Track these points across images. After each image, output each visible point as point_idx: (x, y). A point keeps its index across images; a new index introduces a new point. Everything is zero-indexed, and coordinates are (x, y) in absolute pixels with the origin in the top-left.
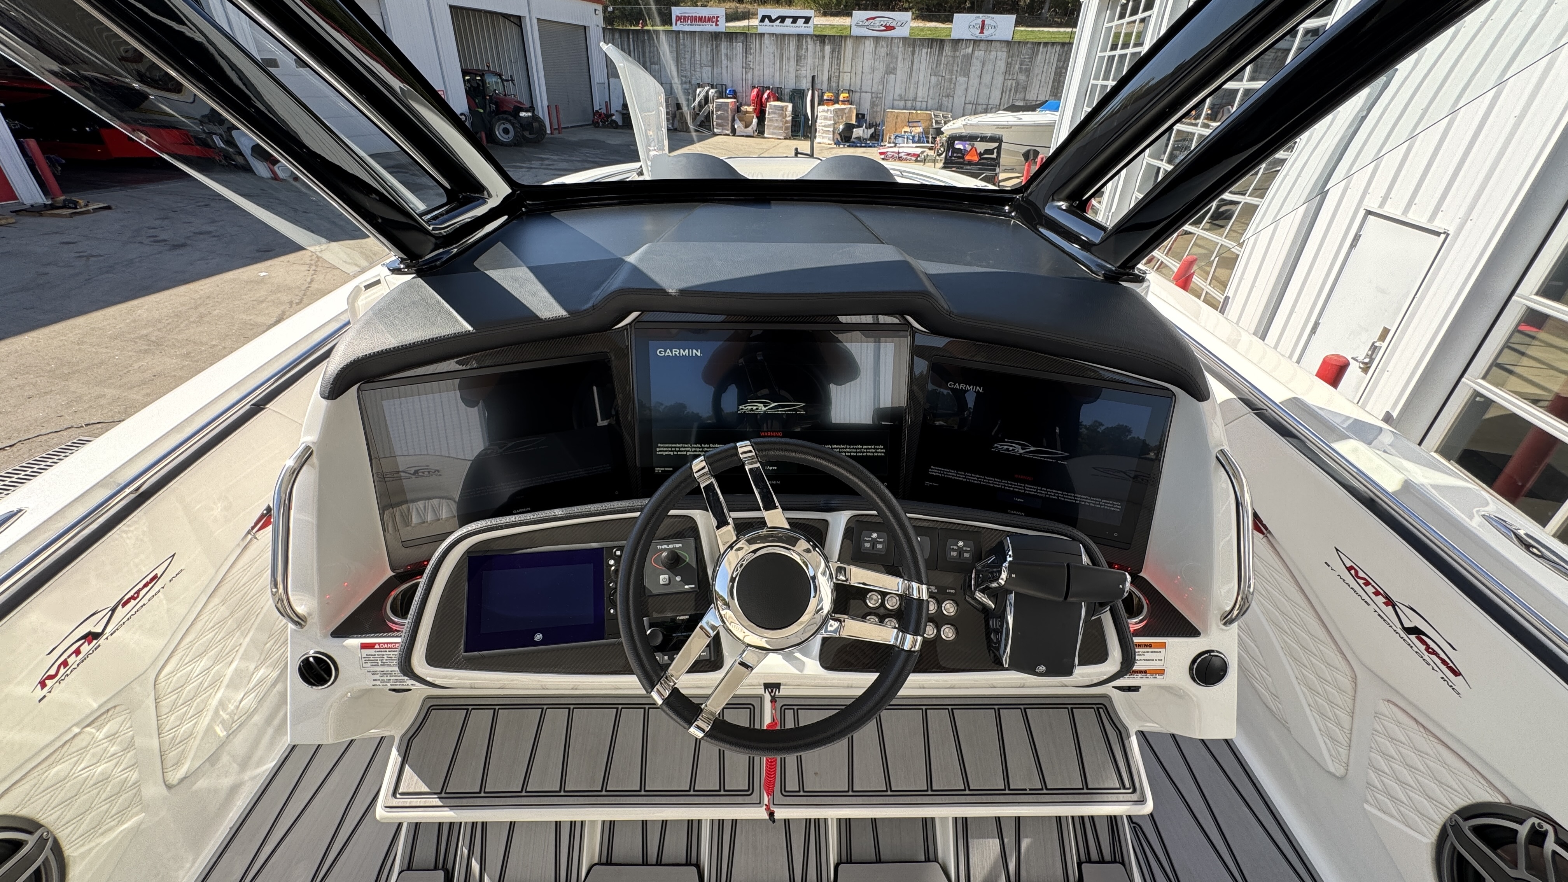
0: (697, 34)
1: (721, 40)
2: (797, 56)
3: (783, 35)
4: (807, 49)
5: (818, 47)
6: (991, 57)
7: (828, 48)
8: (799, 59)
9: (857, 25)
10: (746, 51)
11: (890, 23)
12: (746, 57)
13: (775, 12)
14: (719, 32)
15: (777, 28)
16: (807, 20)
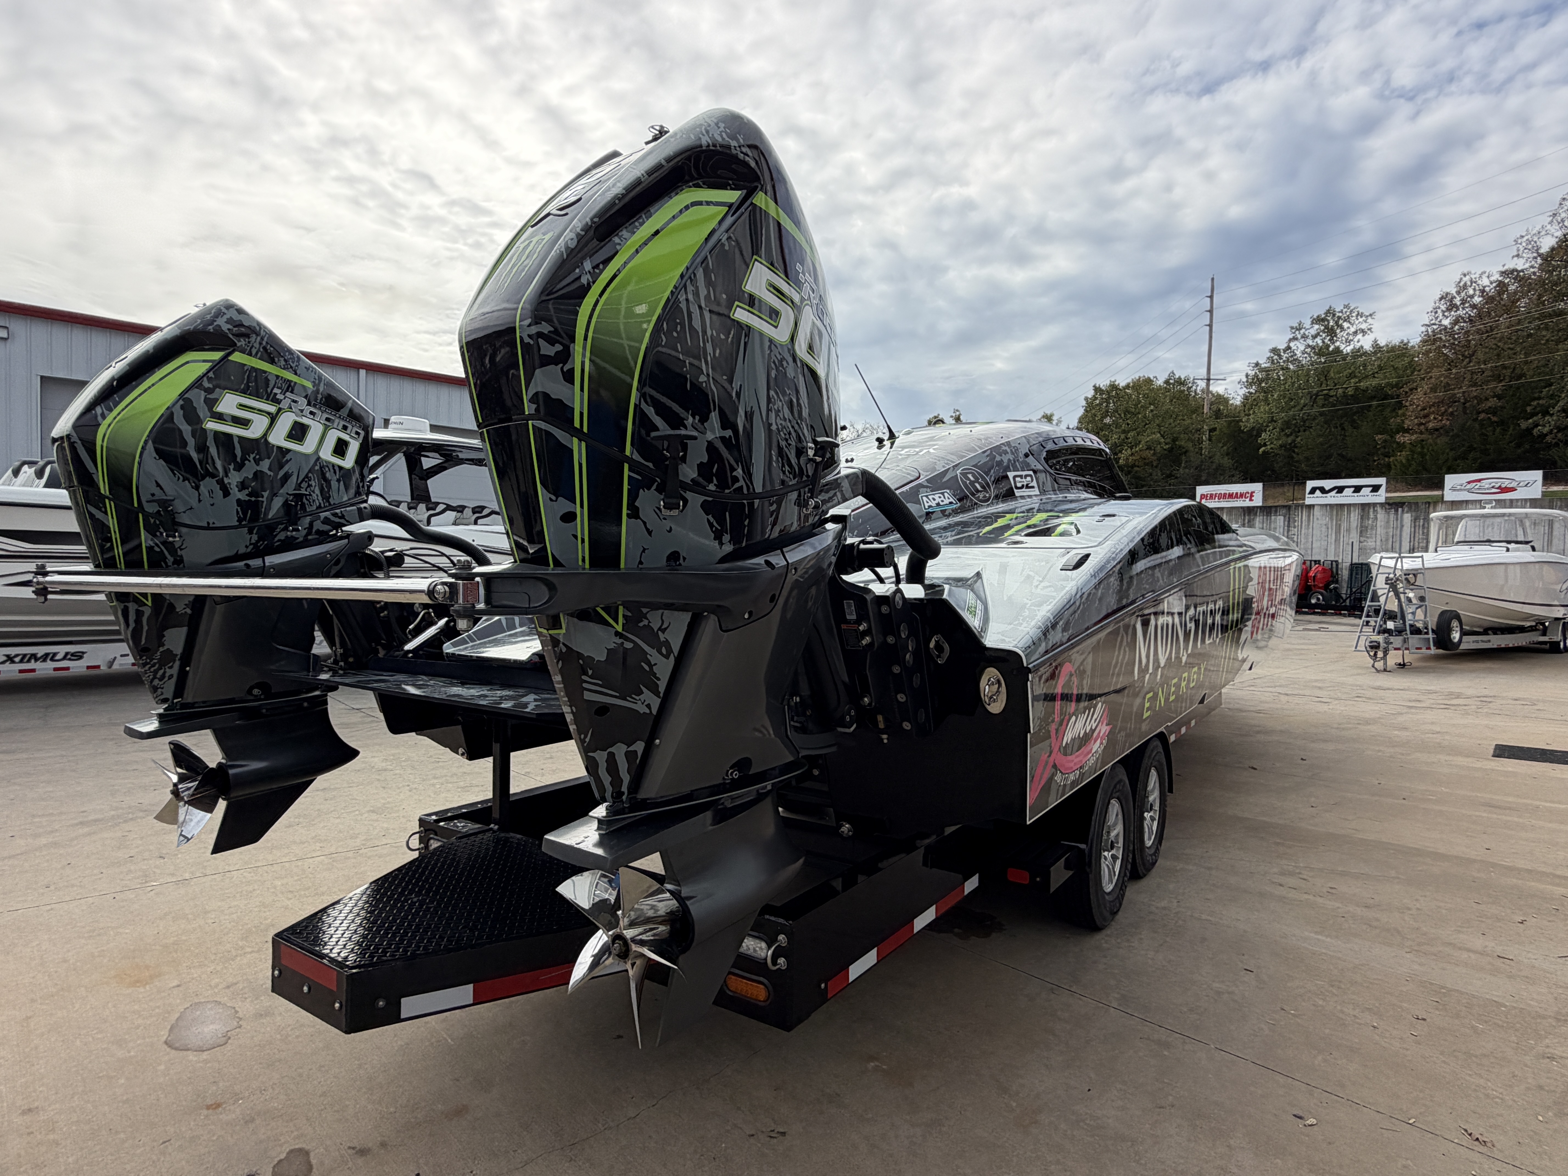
0: (1225, 510)
1: (1256, 514)
2: (1362, 527)
3: (1342, 506)
4: (1376, 518)
5: (1392, 516)
7: (1407, 517)
8: (1363, 531)
9: (1453, 489)
10: (1289, 525)
11: (1506, 484)
12: (1288, 531)
13: (1328, 484)
14: (1254, 507)
15: (1333, 499)
16: (1376, 488)
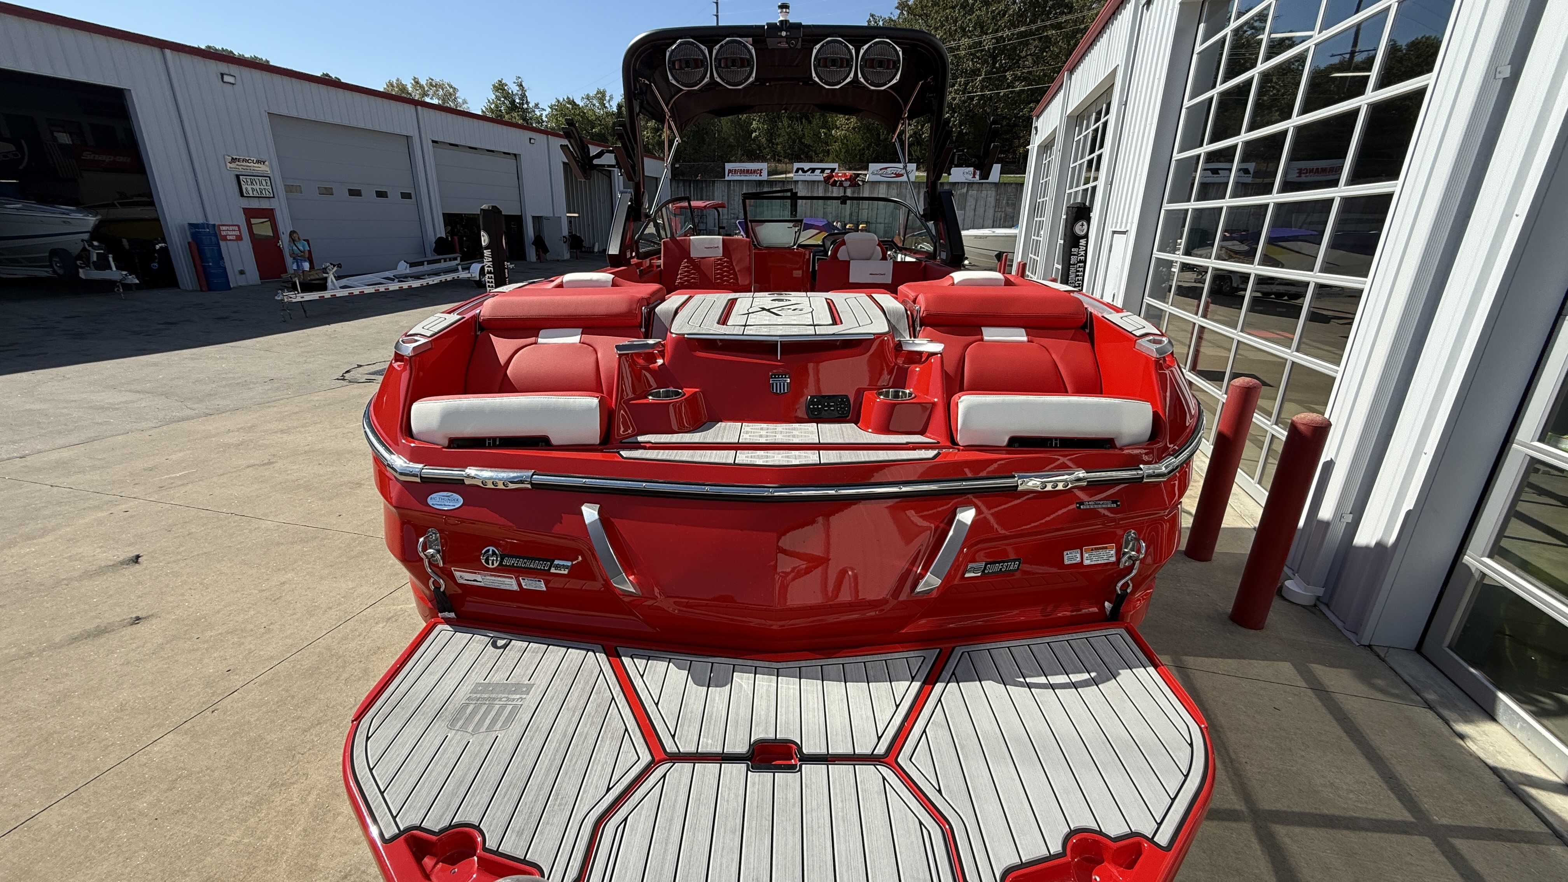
0: (745, 182)
1: (764, 186)
3: (814, 182)
4: (833, 192)
6: (983, 195)
9: (873, 173)
11: (899, 171)
13: (807, 166)
14: (763, 181)
15: (809, 177)
